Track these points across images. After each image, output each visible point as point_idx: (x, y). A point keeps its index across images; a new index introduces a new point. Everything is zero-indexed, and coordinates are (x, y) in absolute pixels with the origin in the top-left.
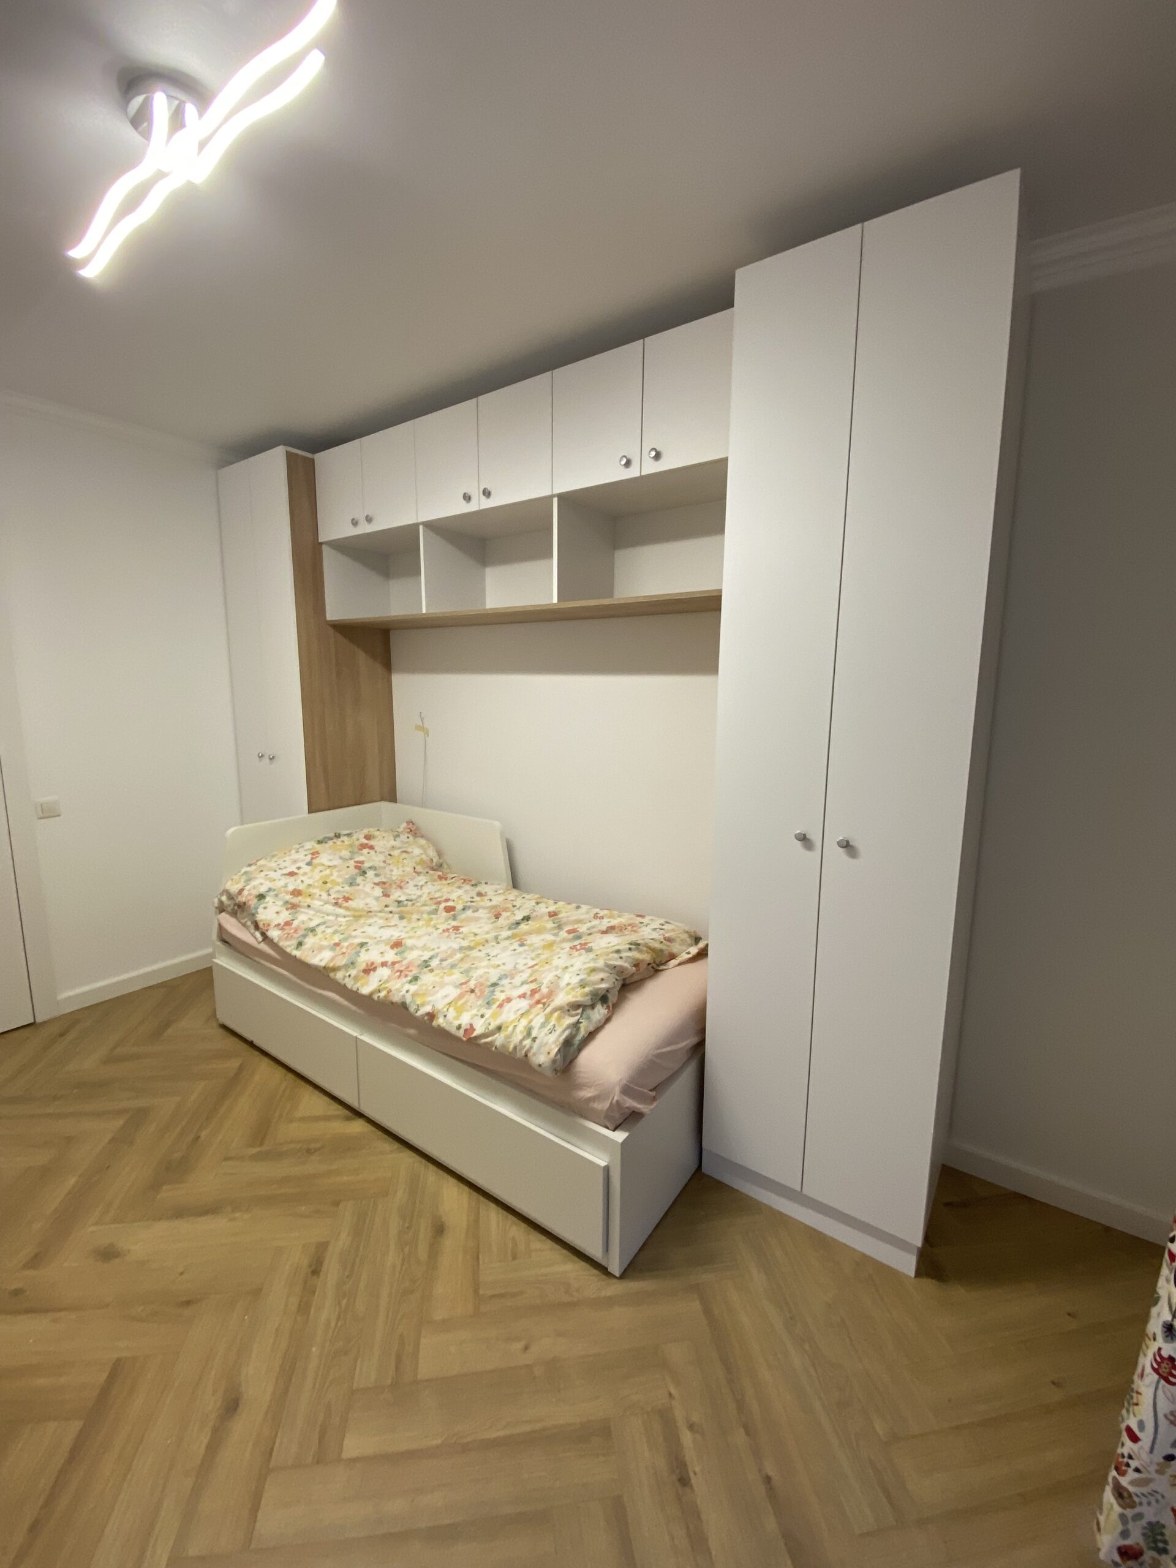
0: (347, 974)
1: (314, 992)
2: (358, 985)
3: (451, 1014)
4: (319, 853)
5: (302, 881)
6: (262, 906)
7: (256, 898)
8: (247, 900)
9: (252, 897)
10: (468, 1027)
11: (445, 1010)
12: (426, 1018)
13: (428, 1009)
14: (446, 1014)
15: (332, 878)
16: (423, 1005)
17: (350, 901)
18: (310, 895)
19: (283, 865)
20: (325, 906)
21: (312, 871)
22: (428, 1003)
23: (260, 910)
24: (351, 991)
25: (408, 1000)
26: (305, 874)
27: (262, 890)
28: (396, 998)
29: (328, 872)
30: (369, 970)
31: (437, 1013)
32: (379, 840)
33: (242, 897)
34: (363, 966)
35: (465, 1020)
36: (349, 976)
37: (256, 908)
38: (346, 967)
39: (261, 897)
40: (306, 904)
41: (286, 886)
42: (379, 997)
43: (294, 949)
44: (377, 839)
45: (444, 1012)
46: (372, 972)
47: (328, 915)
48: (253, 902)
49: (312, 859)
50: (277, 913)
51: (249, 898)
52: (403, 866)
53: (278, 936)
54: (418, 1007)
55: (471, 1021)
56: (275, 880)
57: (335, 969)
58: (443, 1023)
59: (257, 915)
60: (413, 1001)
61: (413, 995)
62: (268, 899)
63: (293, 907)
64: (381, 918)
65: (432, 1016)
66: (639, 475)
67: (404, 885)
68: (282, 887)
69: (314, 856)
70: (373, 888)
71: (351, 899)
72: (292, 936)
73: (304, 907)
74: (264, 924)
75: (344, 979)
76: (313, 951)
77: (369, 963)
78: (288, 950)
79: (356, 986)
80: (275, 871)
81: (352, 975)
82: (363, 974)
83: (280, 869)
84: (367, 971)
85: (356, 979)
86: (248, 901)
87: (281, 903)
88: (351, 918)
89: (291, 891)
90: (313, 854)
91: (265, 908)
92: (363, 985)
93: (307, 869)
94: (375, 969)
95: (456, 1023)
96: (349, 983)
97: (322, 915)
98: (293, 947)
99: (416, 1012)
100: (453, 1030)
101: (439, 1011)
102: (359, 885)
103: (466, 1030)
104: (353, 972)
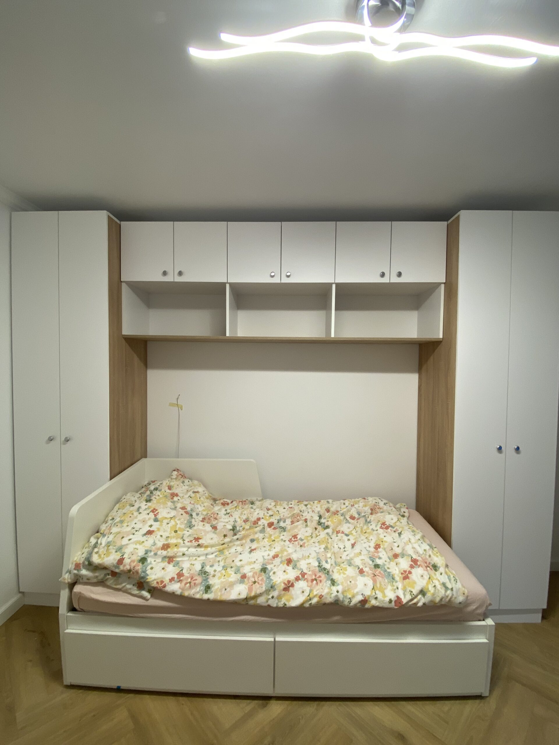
0: (270, 597)
1: (226, 621)
2: (284, 600)
3: (380, 595)
4: (157, 510)
5: (161, 536)
6: (149, 567)
7: (139, 562)
8: (132, 567)
9: (135, 563)
10: (396, 599)
11: (374, 594)
12: (359, 604)
13: (360, 598)
14: (376, 596)
15: (178, 526)
16: (353, 596)
17: (200, 540)
18: (176, 545)
19: (137, 527)
20: (189, 550)
21: (161, 525)
22: (357, 593)
23: (149, 572)
24: (277, 608)
25: (341, 597)
26: (159, 529)
27: (141, 553)
28: (329, 600)
29: (173, 522)
30: (288, 586)
31: (369, 598)
32: (176, 488)
33: (125, 566)
34: (283, 586)
35: (390, 595)
36: (273, 597)
37: (144, 572)
38: (267, 592)
39: (143, 560)
40: (181, 554)
41: (155, 544)
42: (311, 604)
43: (203, 593)
44: (174, 488)
45: (374, 596)
46: (291, 588)
47: (199, 557)
48: (139, 567)
49: (155, 515)
50: (163, 569)
51: (133, 565)
52: (202, 503)
53: (180, 588)
54: (351, 599)
55: (396, 594)
56: (143, 542)
57: (256, 597)
58: (376, 603)
59: (148, 577)
60: (345, 597)
61: (343, 593)
62: (149, 560)
63: (170, 559)
64: (238, 545)
65: (364, 602)
66: (389, 282)
67: (216, 516)
68: (152, 546)
69: (155, 513)
70: (204, 525)
71: (201, 539)
72: (195, 584)
73: (179, 557)
74: (157, 583)
75: (267, 602)
76: (226, 589)
77: (286, 582)
78: (198, 596)
79: (282, 603)
80: (134, 534)
81: (275, 596)
82: (284, 592)
83: (136, 531)
84: (286, 589)
85: (279, 597)
86: (134, 567)
87: (160, 560)
88: (217, 553)
89: (161, 546)
90: (153, 511)
91: (152, 568)
92: (288, 600)
93: (156, 525)
94: (292, 585)
95: (387, 599)
96: (273, 603)
97: (194, 558)
98: (201, 593)
99: (350, 603)
100: (387, 605)
101: (369, 596)
102: (194, 526)
103: (395, 601)
104: (275, 594)
